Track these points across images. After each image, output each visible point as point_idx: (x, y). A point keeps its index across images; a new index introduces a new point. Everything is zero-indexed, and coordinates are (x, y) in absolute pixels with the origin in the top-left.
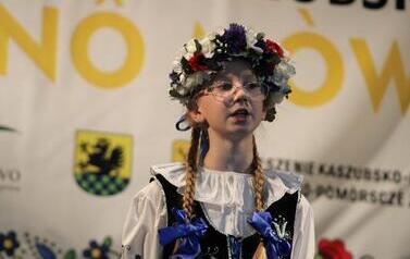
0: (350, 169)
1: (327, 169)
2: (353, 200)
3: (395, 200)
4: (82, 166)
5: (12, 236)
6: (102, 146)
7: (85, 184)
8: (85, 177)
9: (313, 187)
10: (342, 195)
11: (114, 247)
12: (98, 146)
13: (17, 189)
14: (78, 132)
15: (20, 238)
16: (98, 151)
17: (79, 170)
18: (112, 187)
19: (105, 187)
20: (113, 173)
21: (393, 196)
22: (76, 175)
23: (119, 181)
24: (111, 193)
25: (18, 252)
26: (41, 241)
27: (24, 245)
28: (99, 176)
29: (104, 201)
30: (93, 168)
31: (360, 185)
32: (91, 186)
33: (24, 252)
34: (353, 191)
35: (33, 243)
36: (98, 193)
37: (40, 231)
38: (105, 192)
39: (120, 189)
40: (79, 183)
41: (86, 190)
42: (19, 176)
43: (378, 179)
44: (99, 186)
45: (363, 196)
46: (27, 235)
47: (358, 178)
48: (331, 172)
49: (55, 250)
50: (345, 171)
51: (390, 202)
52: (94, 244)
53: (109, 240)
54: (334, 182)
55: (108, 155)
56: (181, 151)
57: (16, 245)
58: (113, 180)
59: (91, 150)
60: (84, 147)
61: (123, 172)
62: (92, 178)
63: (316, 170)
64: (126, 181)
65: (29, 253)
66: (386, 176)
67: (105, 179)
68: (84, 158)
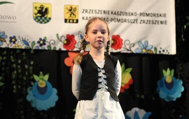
0: (121, 12)
1: (113, 13)
2: (122, 22)
3: (135, 22)
4: (36, 14)
5: (14, 37)
6: (42, 8)
7: (37, 20)
8: (37, 18)
9: (110, 19)
10: (119, 21)
11: (47, 40)
12: (40, 7)
13: (15, 22)
14: (34, 3)
15: (17, 38)
16: (40, 9)
17: (34, 15)
18: (45, 21)
19: (43, 21)
20: (45, 16)
21: (135, 20)
22: (34, 17)
23: (48, 19)
24: (45, 23)
25: (16, 42)
26: (24, 39)
27: (18, 40)
28: (41, 17)
29: (43, 25)
30: (39, 15)
31: (124, 17)
32: (39, 20)
33: (18, 42)
34: (122, 19)
35: (21, 39)
36: (41, 23)
37: (23, 36)
38: (43, 22)
39: (48, 21)
40: (35, 20)
41: (37, 22)
42: (16, 18)
43: (130, 15)
44: (41, 20)
45: (125, 21)
46: (19, 37)
47: (123, 15)
48: (115, 14)
49: (28, 41)
50: (119, 13)
51: (134, 23)
52: (41, 39)
53: (46, 38)
54: (116, 16)
55: (44, 10)
56: (67, 8)
57: (16, 40)
58: (46, 18)
59: (38, 9)
60: (36, 8)
61: (49, 16)
62: (39, 18)
63: (110, 13)
64: (50, 19)
65: (20, 43)
66: (132, 14)
67: (43, 18)
68: (36, 11)
